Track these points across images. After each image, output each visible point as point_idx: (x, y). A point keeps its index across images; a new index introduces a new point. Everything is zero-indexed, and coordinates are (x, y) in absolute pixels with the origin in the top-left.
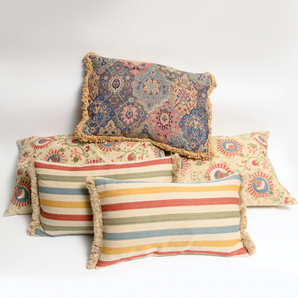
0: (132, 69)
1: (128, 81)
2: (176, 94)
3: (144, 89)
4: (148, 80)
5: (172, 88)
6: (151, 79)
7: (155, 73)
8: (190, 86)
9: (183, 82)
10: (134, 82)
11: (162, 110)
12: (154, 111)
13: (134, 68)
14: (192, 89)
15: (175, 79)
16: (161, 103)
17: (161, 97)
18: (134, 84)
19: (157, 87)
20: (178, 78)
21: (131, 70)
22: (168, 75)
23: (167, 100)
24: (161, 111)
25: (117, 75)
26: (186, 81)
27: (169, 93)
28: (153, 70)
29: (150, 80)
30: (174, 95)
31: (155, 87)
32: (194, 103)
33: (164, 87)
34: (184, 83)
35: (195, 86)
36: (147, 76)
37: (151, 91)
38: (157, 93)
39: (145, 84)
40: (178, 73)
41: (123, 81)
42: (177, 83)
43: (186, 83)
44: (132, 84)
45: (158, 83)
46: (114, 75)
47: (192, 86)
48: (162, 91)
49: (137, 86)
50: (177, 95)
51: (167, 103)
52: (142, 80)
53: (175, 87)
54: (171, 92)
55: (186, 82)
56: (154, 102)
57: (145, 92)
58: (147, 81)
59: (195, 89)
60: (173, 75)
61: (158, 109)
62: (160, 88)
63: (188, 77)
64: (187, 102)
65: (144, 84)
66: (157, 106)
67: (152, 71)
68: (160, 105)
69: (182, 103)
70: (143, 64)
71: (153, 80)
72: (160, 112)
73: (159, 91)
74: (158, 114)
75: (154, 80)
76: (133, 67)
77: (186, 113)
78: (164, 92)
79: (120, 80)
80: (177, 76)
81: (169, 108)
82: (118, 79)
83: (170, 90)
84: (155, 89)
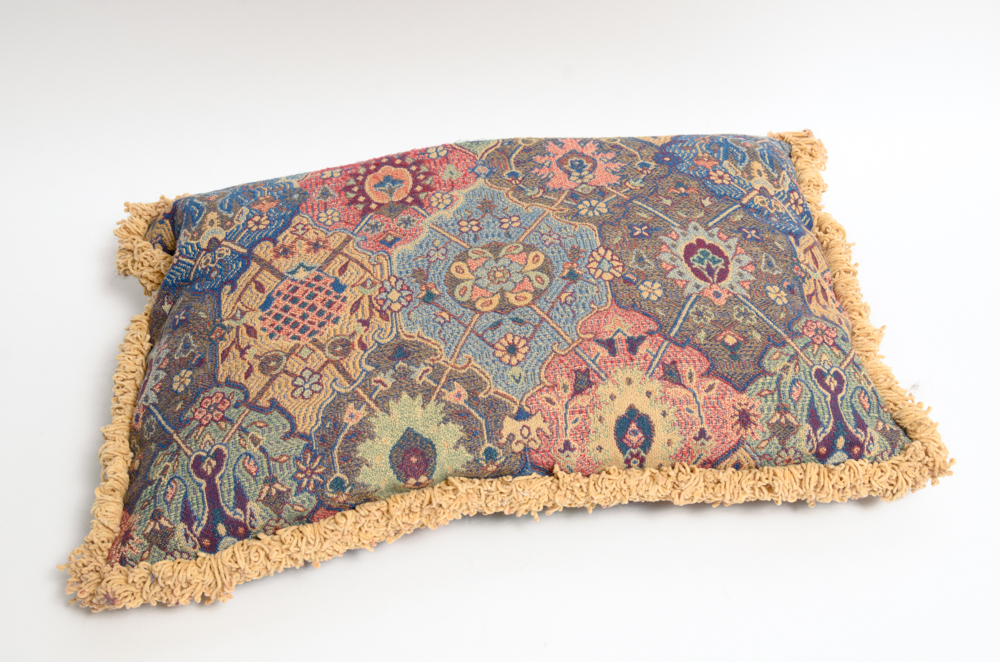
0: (641, 339)
1: (643, 277)
2: (351, 296)
3: (542, 257)
4: (530, 297)
5: (380, 311)
6: (514, 307)
7: (498, 354)
8: (268, 378)
9: (316, 378)
10: (607, 277)
11: (416, 207)
12: (455, 193)
13: (633, 344)
14: (256, 368)
15: (370, 368)
16: (427, 230)
17: (432, 253)
18: (606, 266)
19: (469, 284)
20: (351, 381)
21: (651, 333)
22: (419, 372)
23: (397, 251)
24: (418, 202)
25: (722, 301)
26: (298, 392)
27: (393, 280)
28: (514, 361)
29: (520, 299)
30: (364, 285)
31: (480, 282)
32: (239, 304)
33: (429, 298)
34: (307, 374)
35: (239, 396)
36: (542, 320)
37: (497, 260)
38: (463, 257)
39: (546, 279)
40: (358, 408)
41: (673, 275)
42: (357, 351)
43: (299, 381)
44: (616, 264)
45: (470, 305)
46: (734, 299)
47: (255, 384)
48: (436, 276)
49: (582, 263)
50: (344, 294)
51: (396, 239)
52: (563, 291)
53: (365, 323)
54: (382, 289)
55: (297, 387)
56: (464, 223)
57: (529, 248)
58: (538, 294)
59: (239, 378)
60: (389, 382)
61: (434, 204)
62: (453, 282)
63: (290, 418)
64: (281, 287)
65: (552, 277)
66: (448, 214)
67: (520, 356)
68: (429, 219)
69: (306, 273)
70: (590, 384)
71: (504, 308)
72: (422, 196)
73: (453, 270)
74: (427, 188)
75: (495, 311)
76: (642, 350)
77: (275, 244)
78: (421, 275)
79: (690, 275)
80: (364, 388)
81: (375, 227)
82: (706, 280)
83: (394, 295)
84: (482, 273)
